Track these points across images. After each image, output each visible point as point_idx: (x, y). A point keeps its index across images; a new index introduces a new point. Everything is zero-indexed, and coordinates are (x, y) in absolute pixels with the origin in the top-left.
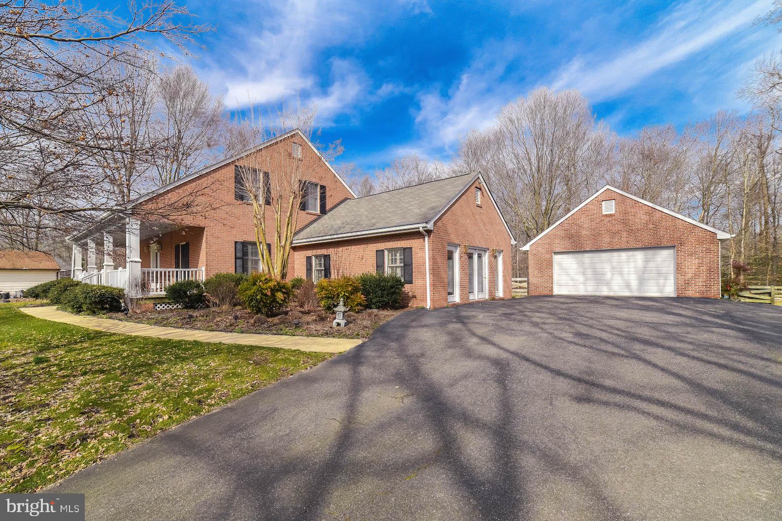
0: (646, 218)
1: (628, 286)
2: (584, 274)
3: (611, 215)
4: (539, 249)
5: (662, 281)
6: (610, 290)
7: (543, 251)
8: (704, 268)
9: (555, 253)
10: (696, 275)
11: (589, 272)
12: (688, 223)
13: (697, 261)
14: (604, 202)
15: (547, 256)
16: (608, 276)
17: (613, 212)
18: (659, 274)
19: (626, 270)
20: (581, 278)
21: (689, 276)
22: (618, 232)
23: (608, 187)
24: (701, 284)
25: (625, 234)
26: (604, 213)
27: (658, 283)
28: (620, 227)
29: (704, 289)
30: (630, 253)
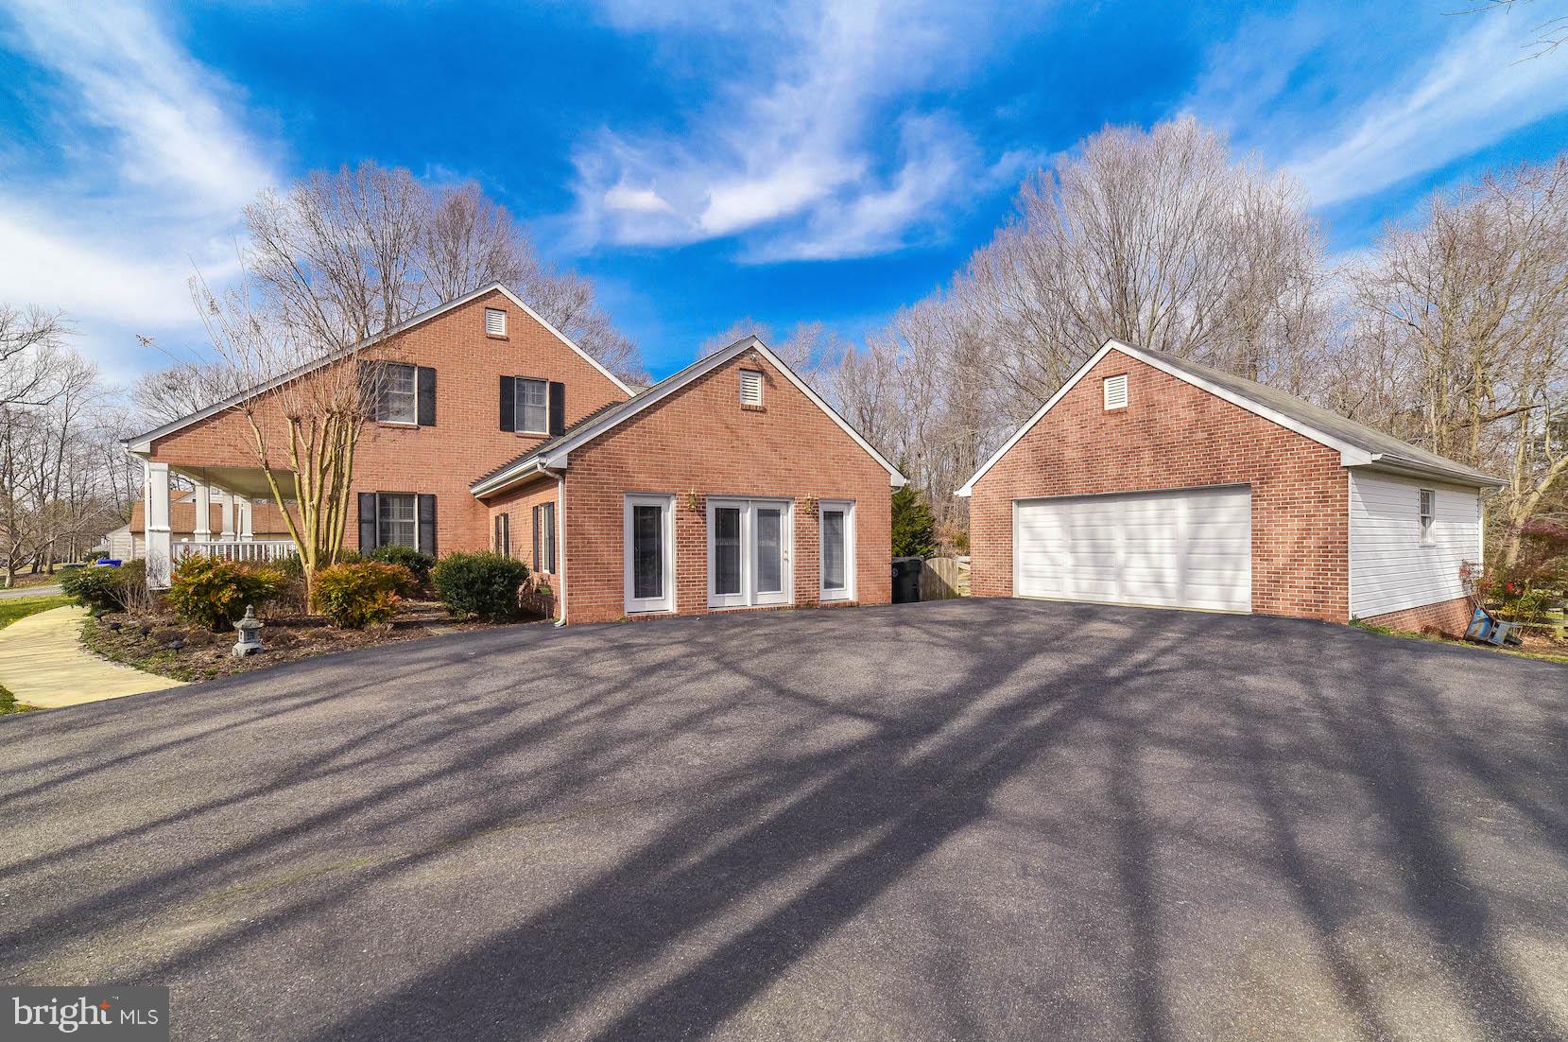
0: (1189, 415)
1: (1159, 582)
2: (1073, 550)
3: (1119, 412)
4: (989, 493)
5: (1228, 573)
6: (1123, 590)
7: (995, 498)
8: (1311, 542)
9: (1019, 502)
10: (1296, 560)
11: (1084, 546)
12: (1276, 426)
13: (1296, 524)
14: (1106, 380)
15: (1003, 509)
16: (1121, 555)
17: (1125, 404)
18: (1223, 553)
19: (1154, 545)
20: (1067, 560)
21: (1280, 561)
22: (1136, 451)
23: (1113, 344)
24: (1304, 583)
25: (1147, 456)
26: (1107, 407)
27: (1219, 577)
28: (1137, 439)
29: (1310, 596)
30: (1164, 502)
